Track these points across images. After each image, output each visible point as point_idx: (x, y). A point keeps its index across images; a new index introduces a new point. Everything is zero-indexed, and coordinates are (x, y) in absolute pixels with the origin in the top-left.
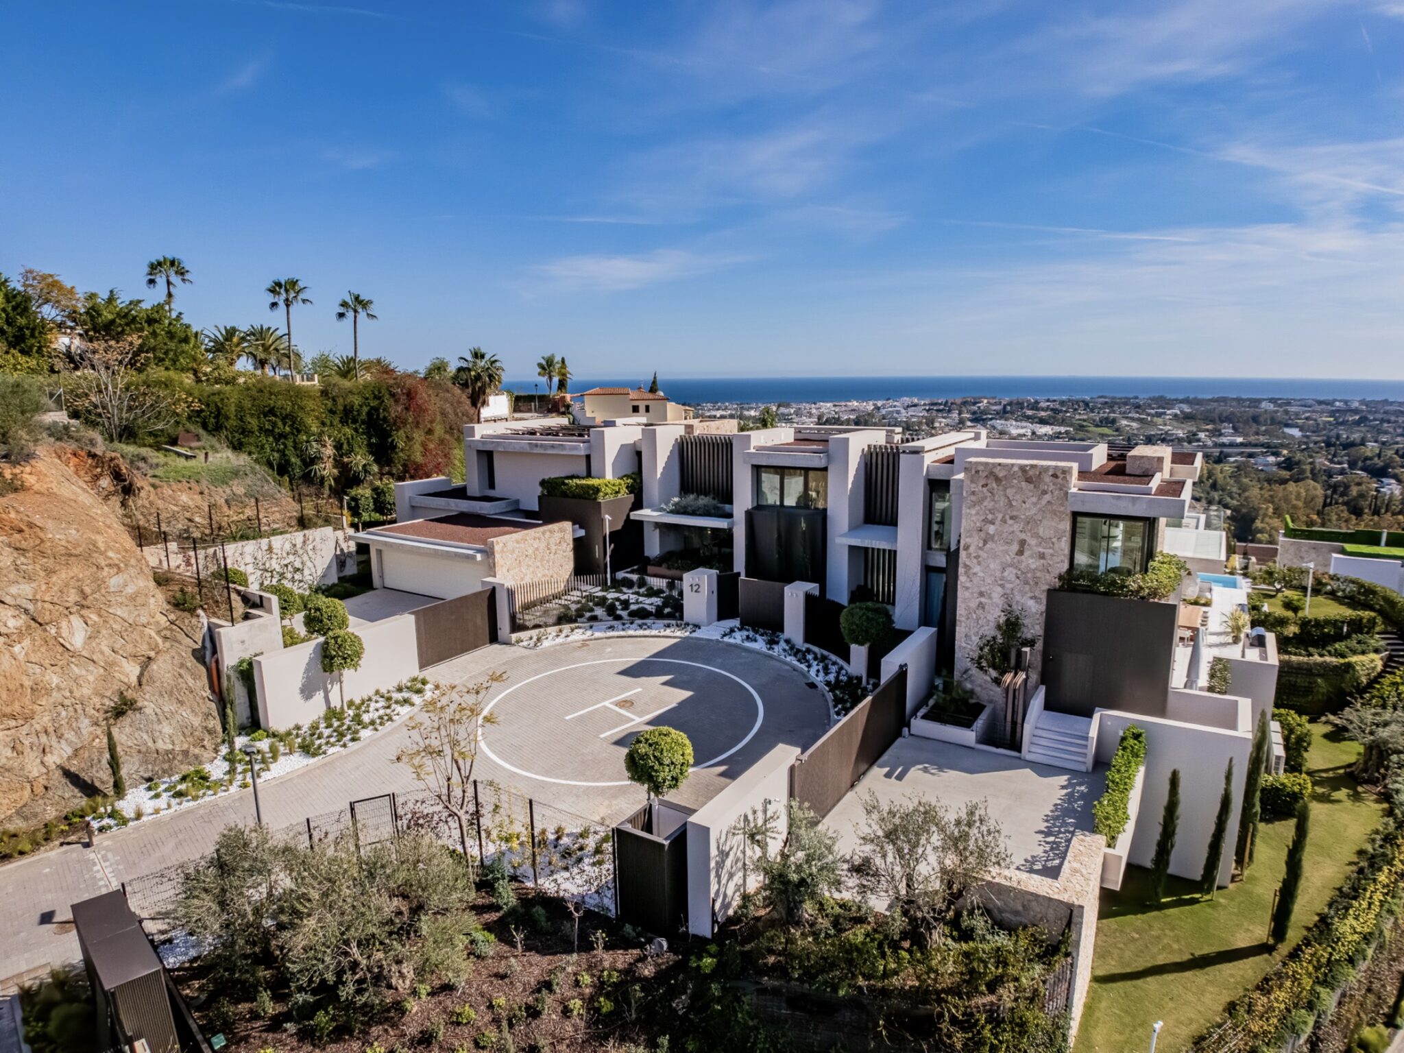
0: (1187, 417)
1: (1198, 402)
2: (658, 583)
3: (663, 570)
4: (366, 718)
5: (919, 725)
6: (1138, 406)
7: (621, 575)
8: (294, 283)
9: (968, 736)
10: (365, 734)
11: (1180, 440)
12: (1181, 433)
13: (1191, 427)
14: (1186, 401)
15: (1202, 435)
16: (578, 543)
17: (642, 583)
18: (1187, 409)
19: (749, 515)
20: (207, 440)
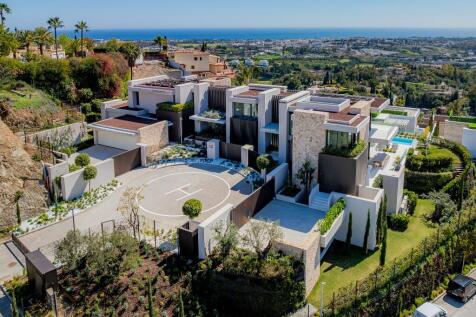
0: (453, 47)
1: (458, 39)
2: (199, 142)
3: (201, 138)
4: (98, 195)
5: (279, 197)
6: (430, 42)
7: (186, 139)
8: (57, 19)
9: (292, 200)
10: (99, 201)
11: (448, 58)
12: (448, 55)
13: (454, 51)
14: (454, 39)
15: (459, 56)
16: (170, 129)
17: (194, 142)
18: (453, 43)
19: (231, 120)
20: (27, 87)
